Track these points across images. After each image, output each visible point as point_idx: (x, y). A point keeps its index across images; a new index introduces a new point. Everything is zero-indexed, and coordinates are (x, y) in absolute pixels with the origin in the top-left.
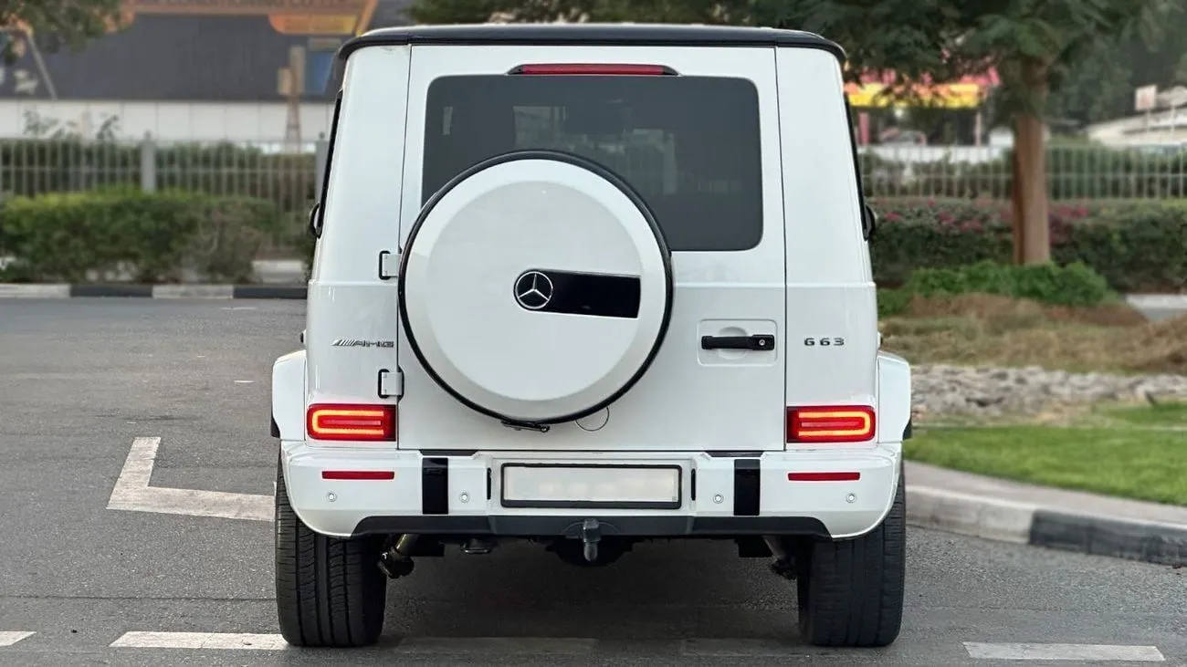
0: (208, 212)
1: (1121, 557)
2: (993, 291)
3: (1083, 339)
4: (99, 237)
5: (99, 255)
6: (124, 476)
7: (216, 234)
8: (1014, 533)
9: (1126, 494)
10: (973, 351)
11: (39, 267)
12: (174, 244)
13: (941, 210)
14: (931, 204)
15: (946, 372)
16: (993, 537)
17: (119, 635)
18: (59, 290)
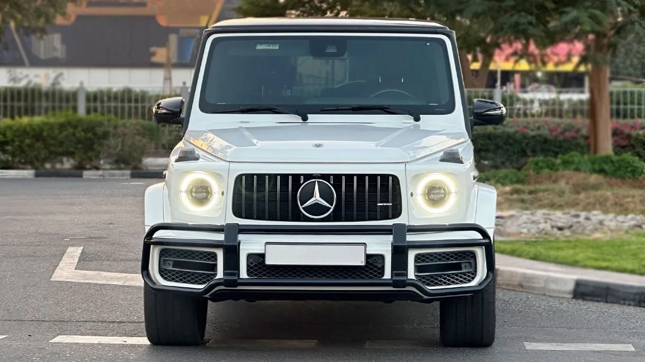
0: (116, 127)
1: (624, 304)
2: (577, 170)
3: (628, 197)
4: (52, 142)
5: (51, 153)
6: (61, 264)
7: (120, 140)
8: (565, 292)
9: (632, 272)
10: (562, 203)
11: (17, 160)
12: (95, 146)
13: (552, 126)
14: (546, 122)
15: (544, 214)
16: (552, 294)
17: (55, 337)
18: (28, 173)
